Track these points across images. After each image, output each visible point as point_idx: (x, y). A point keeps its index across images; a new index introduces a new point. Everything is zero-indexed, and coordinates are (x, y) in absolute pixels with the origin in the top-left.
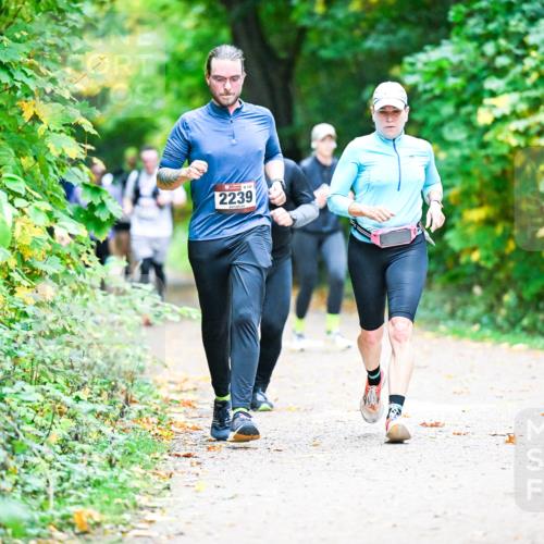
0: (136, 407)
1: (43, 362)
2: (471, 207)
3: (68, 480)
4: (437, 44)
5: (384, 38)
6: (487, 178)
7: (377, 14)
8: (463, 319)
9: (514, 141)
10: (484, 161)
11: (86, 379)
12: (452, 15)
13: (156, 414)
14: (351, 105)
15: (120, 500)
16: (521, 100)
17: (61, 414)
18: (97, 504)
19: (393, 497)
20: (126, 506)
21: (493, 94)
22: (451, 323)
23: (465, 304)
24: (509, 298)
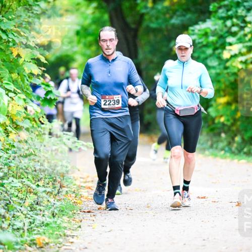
0: (65, 189)
1: (22, 168)
2: (220, 96)
3: (33, 223)
4: (204, 21)
5: (180, 18)
6: (227, 83)
7: (176, 7)
8: (216, 148)
9: (240, 66)
10: (226, 75)
11: (42, 176)
12: (212, 7)
13: (74, 192)
14: (165, 49)
15: (58, 233)
16: (244, 47)
17: (30, 192)
18: (47, 234)
19: (184, 231)
20: (61, 235)
21: (230, 44)
22: (211, 150)
23: (217, 142)
24: (238, 139)
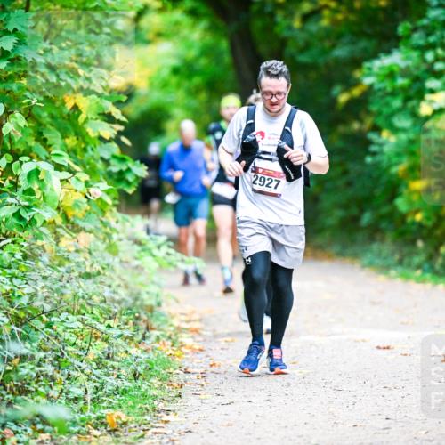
0: (155, 333)
1: (83, 298)
2: (415, 178)
3: (102, 389)
4: (388, 52)
5: (348, 48)
7: (343, 29)
8: (409, 265)
11: (116, 310)
12: (401, 30)
13: (170, 338)
14: (323, 100)
15: (142, 405)
17: (97, 338)
18: (124, 408)
20: (148, 410)
21: (432, 91)
22: (400, 269)
23: (410, 254)
